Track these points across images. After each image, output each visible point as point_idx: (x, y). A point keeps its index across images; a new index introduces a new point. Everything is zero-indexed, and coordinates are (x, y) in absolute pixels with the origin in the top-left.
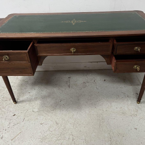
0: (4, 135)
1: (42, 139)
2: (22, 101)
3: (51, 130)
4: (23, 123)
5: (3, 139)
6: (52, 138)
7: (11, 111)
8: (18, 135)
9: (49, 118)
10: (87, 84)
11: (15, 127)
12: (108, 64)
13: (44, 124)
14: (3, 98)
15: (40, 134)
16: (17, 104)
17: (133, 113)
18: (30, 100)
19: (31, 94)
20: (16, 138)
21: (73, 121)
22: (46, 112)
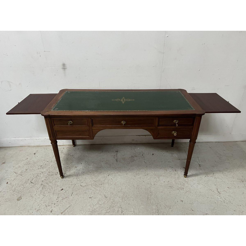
0: (53, 208)
1: (91, 212)
2: (69, 176)
3: (100, 203)
4: (71, 197)
5: (53, 212)
6: (102, 211)
7: (58, 186)
8: (67, 208)
9: (97, 192)
10: (135, 158)
11: (64, 201)
12: (154, 139)
13: (93, 198)
14: (49, 172)
15: (90, 207)
16: (64, 179)
17: (180, 186)
18: (77, 175)
19: (78, 168)
20: (66, 211)
21: (122, 195)
22: (94, 187)
